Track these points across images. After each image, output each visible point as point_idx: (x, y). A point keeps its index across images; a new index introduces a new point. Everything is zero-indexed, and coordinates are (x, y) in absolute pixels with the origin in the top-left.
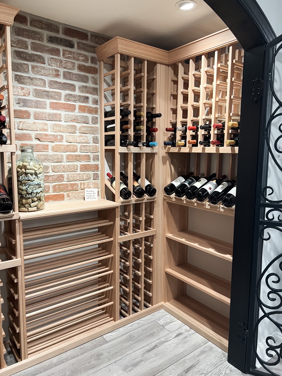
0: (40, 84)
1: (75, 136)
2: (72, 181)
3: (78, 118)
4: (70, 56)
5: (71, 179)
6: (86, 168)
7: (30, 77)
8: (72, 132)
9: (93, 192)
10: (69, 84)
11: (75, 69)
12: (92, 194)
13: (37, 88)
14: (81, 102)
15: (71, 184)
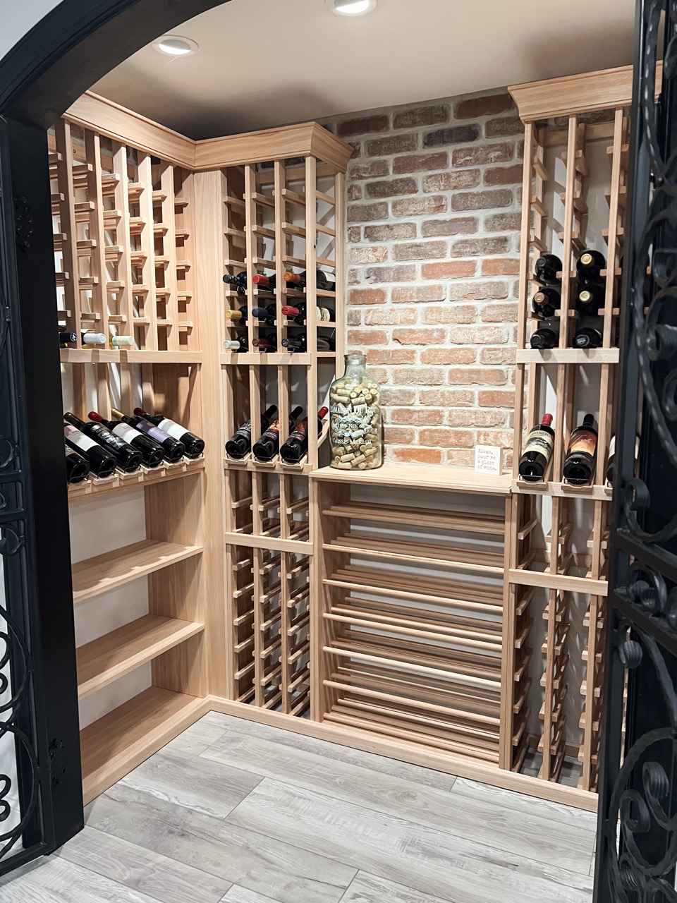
0: (404, 233)
1: (470, 329)
2: (458, 426)
3: (481, 289)
4: (468, 158)
5: (457, 421)
6: (493, 400)
7: (388, 226)
8: (465, 320)
9: (490, 455)
10: (463, 219)
11: (479, 183)
12: (489, 460)
13: (400, 242)
14: (487, 254)
15: (456, 433)
